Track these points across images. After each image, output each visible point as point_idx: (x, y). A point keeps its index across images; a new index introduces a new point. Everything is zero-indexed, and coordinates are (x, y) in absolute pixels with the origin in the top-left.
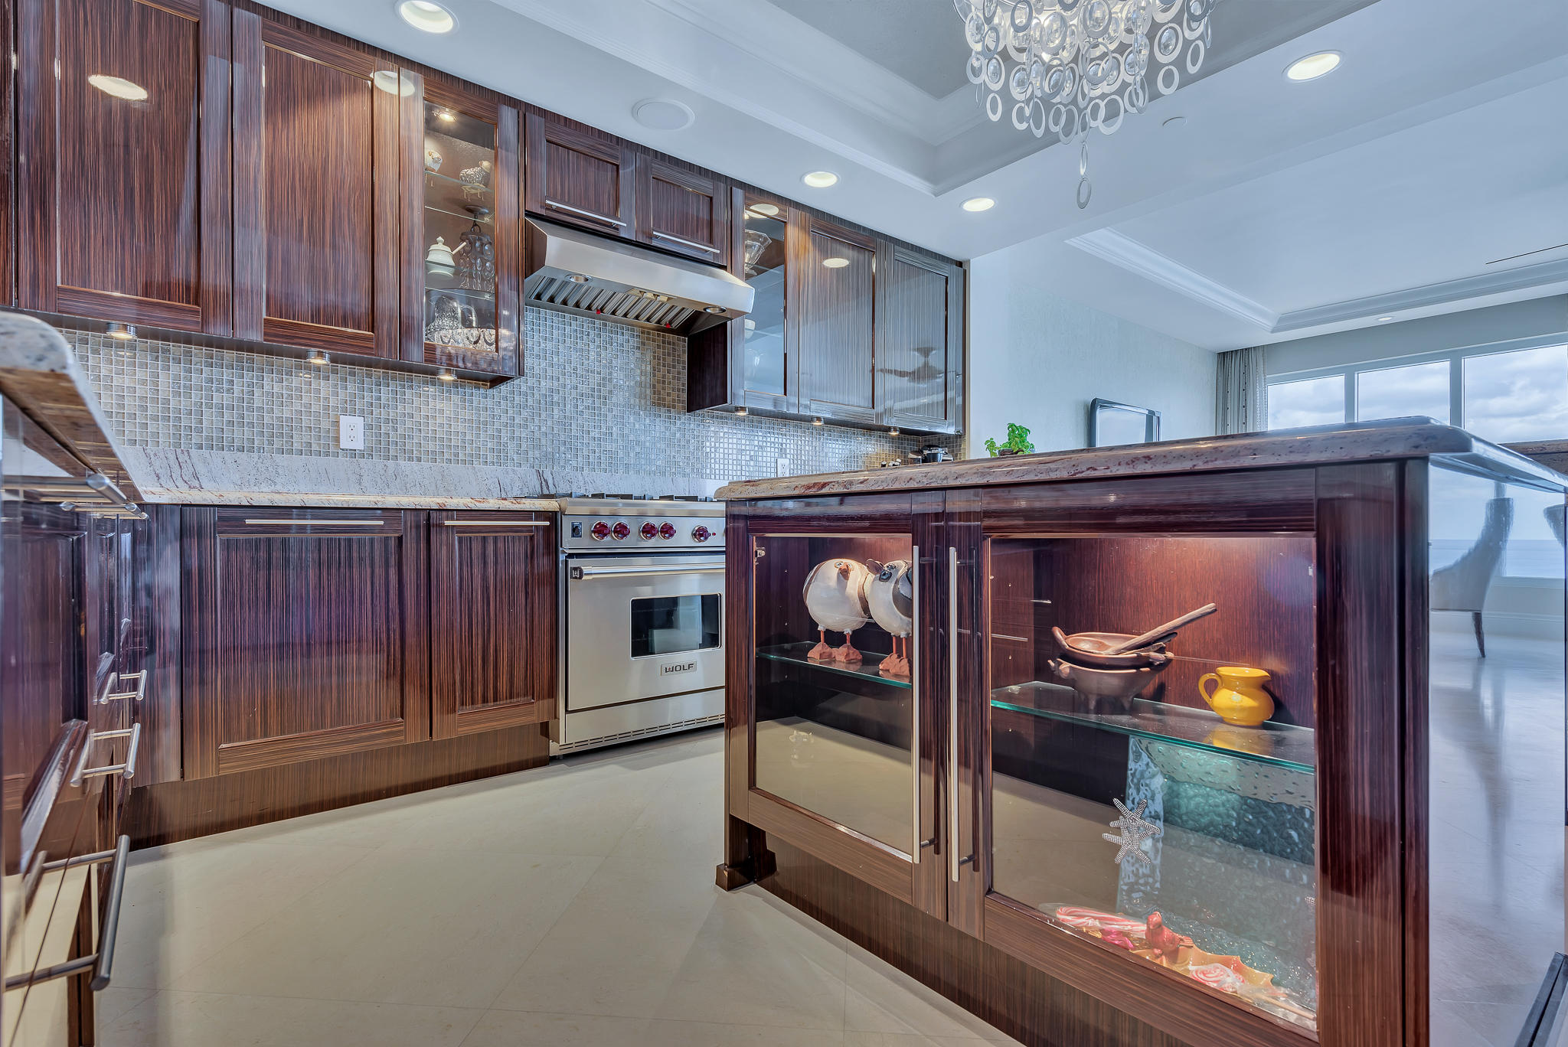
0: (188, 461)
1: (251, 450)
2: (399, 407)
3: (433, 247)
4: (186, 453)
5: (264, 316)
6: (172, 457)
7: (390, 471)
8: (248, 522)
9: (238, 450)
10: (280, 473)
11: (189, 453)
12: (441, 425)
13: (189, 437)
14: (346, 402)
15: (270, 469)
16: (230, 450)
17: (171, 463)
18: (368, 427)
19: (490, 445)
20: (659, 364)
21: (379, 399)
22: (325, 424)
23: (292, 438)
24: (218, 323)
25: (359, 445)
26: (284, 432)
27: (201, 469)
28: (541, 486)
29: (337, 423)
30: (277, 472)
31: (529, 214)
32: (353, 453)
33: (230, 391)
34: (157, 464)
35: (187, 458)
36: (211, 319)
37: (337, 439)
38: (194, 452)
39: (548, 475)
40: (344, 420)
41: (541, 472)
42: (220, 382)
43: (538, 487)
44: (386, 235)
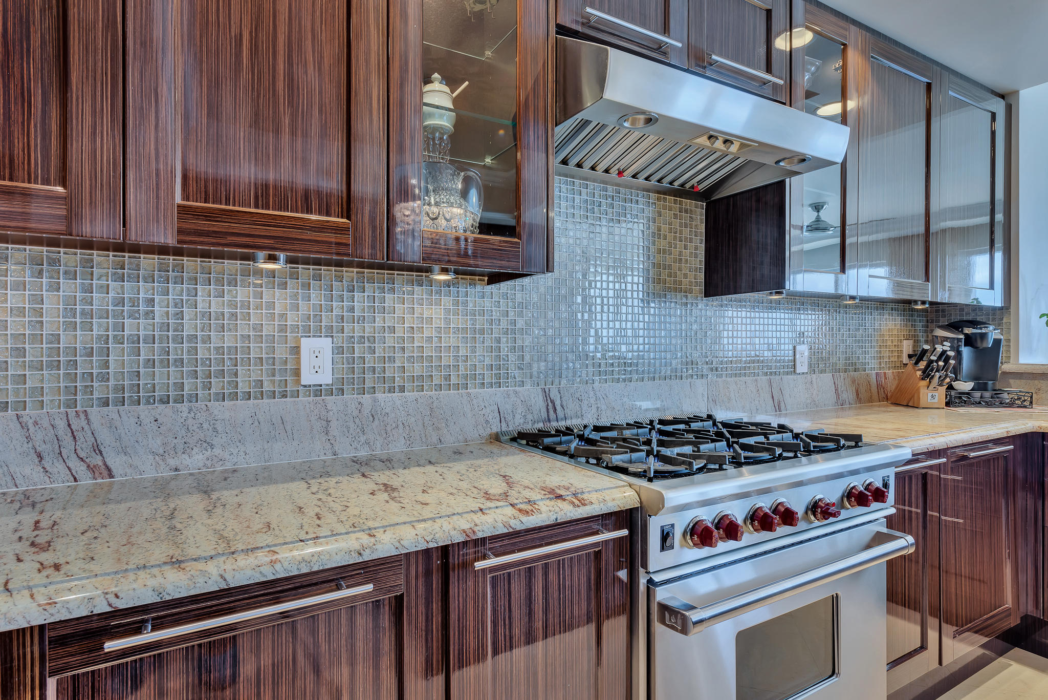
0: (86, 427)
1: (180, 400)
2: (377, 319)
3: (428, 87)
4: (82, 416)
5: (178, 200)
6: (61, 424)
7: (366, 411)
9: (162, 401)
10: (220, 429)
11: (86, 415)
12: (430, 339)
13: (89, 390)
14: (309, 318)
15: (205, 426)
16: (148, 403)
17: (61, 433)
18: (338, 350)
19: (487, 361)
20: (675, 238)
21: (352, 309)
22: (281, 352)
23: (236, 375)
24: (99, 216)
25: (326, 378)
26: (225, 368)
27: (105, 437)
28: (548, 409)
29: (296, 350)
30: (215, 430)
31: (562, 30)
32: (318, 390)
33: (150, 314)
34: (38, 437)
35: (84, 423)
36: (86, 211)
37: (297, 373)
38: (95, 412)
39: (554, 394)
40: (307, 345)
41: (547, 391)
42: (134, 302)
43: (544, 410)
44: (367, 62)
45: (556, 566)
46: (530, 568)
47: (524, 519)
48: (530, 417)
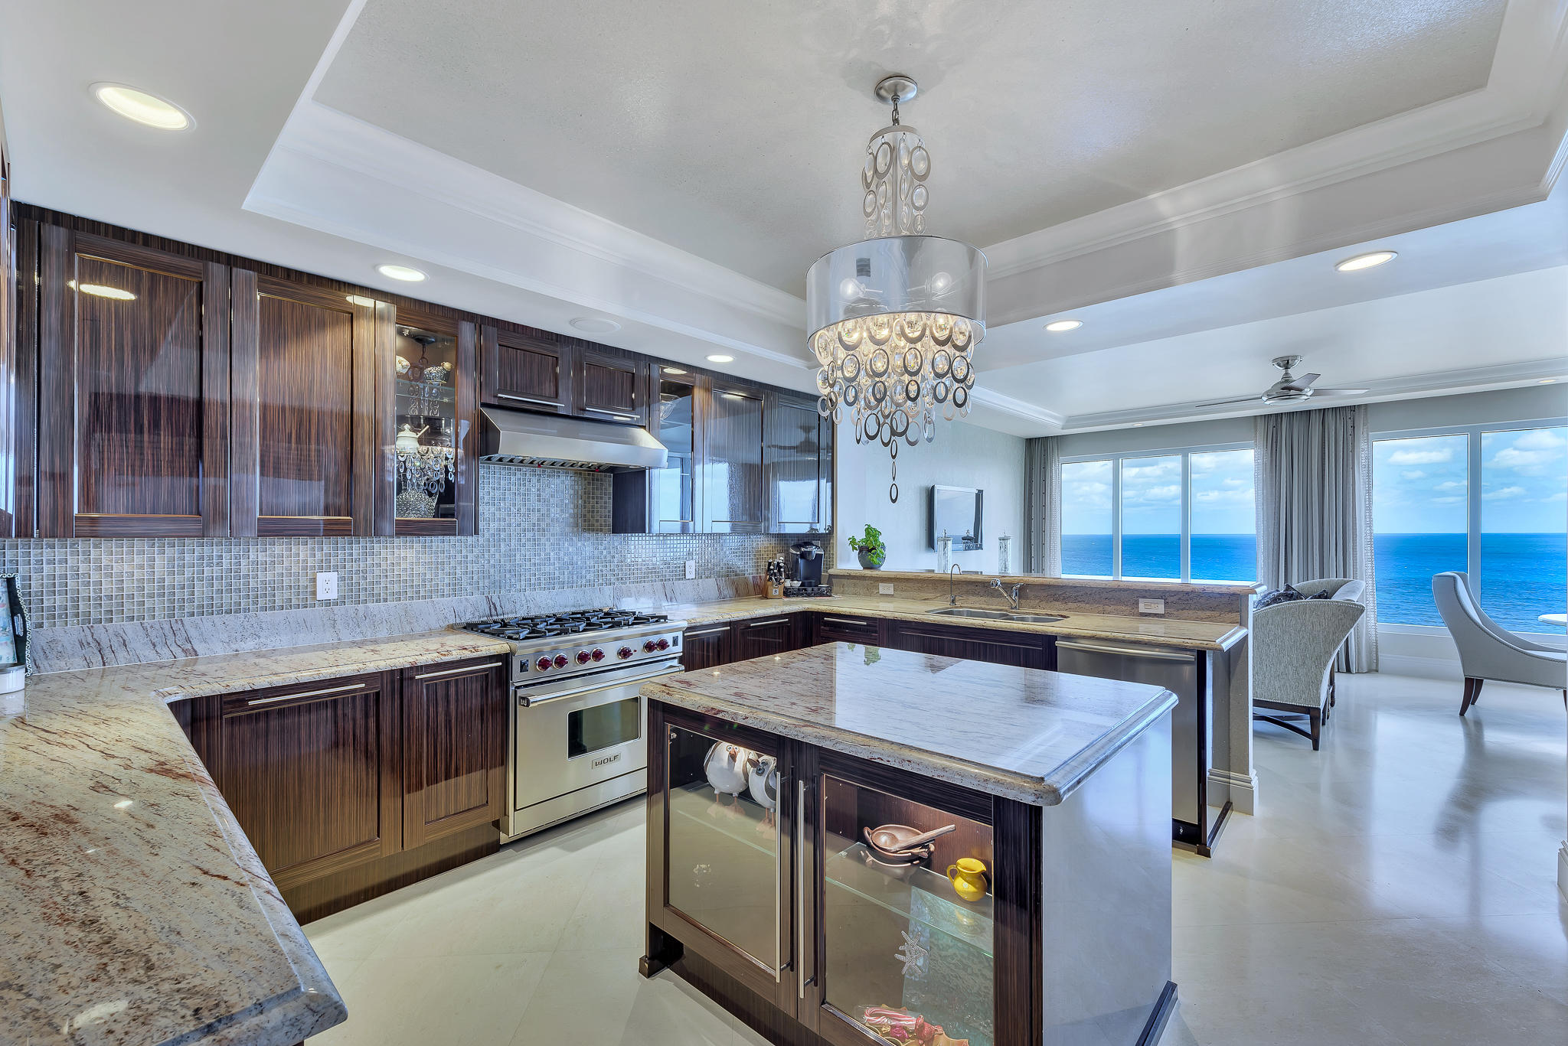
0: (182, 629)
1: (238, 611)
2: (368, 559)
3: (401, 434)
4: (179, 622)
5: (258, 516)
6: (167, 627)
7: (361, 614)
8: (250, 703)
9: (226, 613)
10: (264, 626)
11: (182, 622)
12: (405, 570)
13: (182, 608)
14: (322, 561)
15: (255, 625)
16: (218, 614)
17: (166, 632)
18: (342, 579)
19: (446, 581)
20: (589, 498)
21: (351, 555)
22: (303, 582)
23: (274, 596)
24: (218, 527)
25: (333, 595)
26: (267, 592)
27: (192, 633)
28: (490, 609)
29: (314, 580)
30: (261, 628)
31: (484, 405)
32: (328, 603)
33: (220, 564)
34: (153, 634)
35: (180, 626)
36: (211, 525)
37: (314, 593)
38: (186, 620)
39: (495, 599)
40: (321, 577)
41: (490, 597)
42: (211, 558)
43: (487, 610)
44: (363, 438)
45: (462, 680)
46: (447, 681)
47: (443, 657)
48: (477, 614)
